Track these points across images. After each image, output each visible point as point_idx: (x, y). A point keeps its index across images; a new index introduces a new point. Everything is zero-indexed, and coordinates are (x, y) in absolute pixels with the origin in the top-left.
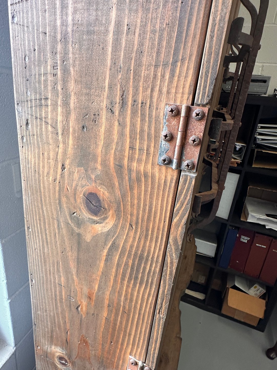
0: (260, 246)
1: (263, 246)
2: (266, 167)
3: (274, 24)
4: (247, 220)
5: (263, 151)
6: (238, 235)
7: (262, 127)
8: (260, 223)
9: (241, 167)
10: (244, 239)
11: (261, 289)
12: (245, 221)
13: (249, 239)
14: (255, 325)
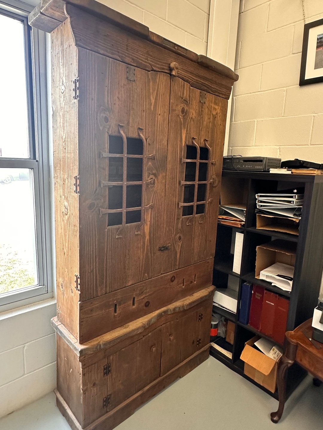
0: (269, 303)
1: (271, 304)
2: (266, 229)
3: (284, 116)
4: (259, 277)
5: (262, 215)
6: (253, 292)
7: (261, 196)
8: (268, 280)
9: (243, 228)
10: (258, 296)
11: (278, 352)
12: (258, 278)
13: (261, 296)
14: (273, 391)
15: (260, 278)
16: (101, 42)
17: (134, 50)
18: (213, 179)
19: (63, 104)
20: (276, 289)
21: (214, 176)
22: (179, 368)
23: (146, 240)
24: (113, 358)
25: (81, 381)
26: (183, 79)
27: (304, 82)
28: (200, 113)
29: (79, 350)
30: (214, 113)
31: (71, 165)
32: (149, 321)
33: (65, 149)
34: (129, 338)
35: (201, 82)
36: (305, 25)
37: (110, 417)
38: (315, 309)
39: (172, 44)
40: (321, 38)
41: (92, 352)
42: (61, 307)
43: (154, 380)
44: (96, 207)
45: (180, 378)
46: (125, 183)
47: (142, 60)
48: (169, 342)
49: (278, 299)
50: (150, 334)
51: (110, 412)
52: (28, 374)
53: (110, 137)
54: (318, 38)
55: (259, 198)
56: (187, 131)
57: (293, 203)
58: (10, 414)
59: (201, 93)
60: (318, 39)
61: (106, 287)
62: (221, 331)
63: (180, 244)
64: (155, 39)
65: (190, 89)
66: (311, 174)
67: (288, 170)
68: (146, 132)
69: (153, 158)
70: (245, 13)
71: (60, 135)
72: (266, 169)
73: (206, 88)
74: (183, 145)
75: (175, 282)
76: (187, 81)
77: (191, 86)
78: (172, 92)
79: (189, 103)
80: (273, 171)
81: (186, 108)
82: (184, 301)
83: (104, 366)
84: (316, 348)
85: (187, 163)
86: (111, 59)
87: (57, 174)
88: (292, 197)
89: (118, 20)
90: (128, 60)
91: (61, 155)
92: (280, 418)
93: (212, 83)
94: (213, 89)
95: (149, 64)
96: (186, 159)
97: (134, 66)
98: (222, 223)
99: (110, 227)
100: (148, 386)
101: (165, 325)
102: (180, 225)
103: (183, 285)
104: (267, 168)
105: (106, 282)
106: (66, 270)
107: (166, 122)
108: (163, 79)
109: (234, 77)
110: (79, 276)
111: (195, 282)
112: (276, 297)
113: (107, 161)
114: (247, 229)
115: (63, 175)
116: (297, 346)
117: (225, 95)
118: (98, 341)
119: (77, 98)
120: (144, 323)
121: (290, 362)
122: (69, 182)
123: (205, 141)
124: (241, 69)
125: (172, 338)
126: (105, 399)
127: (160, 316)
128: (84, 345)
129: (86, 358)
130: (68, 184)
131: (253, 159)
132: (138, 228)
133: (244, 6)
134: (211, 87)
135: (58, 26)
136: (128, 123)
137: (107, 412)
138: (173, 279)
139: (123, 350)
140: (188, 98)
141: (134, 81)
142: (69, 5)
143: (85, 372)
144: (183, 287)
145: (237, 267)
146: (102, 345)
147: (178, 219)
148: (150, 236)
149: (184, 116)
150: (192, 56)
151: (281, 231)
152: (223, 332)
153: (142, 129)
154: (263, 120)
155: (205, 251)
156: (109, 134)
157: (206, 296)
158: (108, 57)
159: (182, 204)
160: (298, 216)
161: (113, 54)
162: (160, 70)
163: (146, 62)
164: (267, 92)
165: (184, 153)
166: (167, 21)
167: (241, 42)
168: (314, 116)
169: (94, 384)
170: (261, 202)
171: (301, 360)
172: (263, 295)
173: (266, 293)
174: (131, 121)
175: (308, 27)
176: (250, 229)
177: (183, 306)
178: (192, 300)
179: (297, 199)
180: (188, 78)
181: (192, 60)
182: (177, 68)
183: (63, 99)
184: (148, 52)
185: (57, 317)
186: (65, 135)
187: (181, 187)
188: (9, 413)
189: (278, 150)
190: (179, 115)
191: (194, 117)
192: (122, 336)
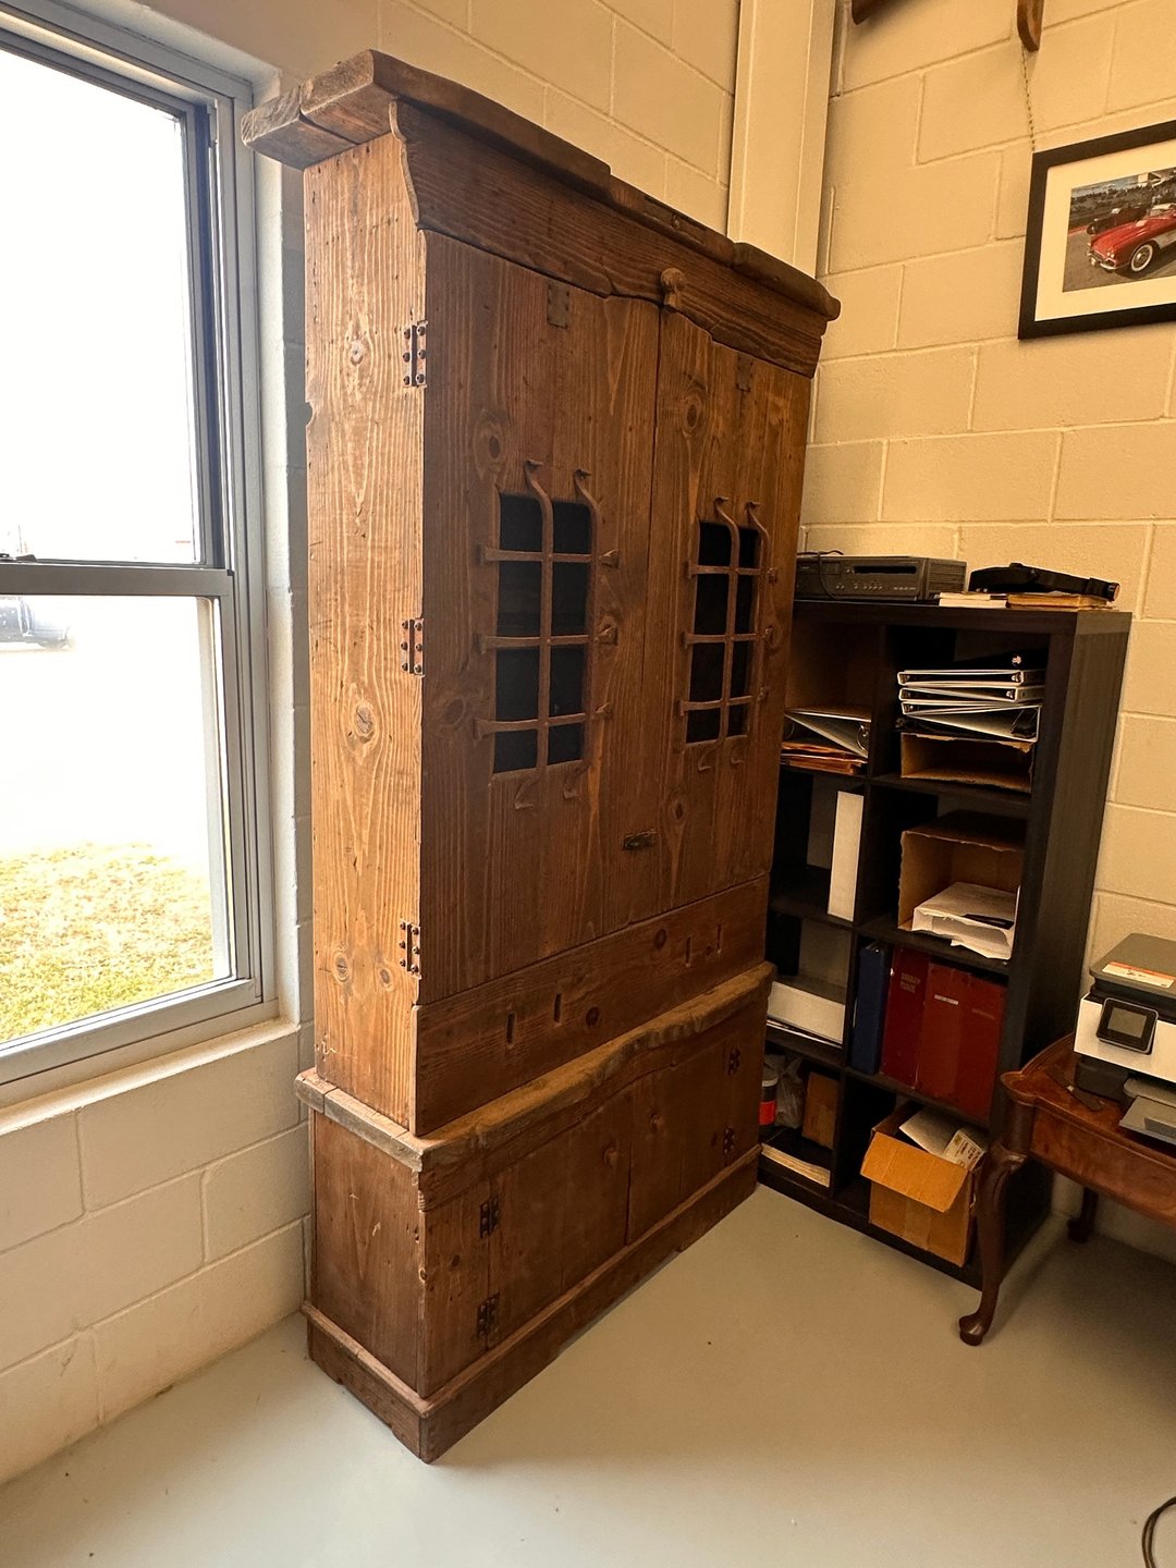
0: (945, 999)
1: (951, 1001)
2: (932, 778)
4: (911, 926)
5: (918, 735)
6: (892, 972)
7: (913, 678)
8: (939, 931)
9: (862, 777)
10: (909, 982)
11: (971, 1144)
12: (907, 929)
13: (919, 981)
14: (959, 1261)
15: (913, 929)
16: (482, 214)
17: (567, 231)
18: (770, 627)
19: (358, 396)
20: (964, 955)
21: (772, 620)
22: (676, 1219)
23: (592, 818)
24: (504, 1183)
25: (421, 1250)
26: (693, 319)
27: (1032, 330)
28: (737, 422)
29: (421, 1154)
30: (775, 422)
31: (389, 587)
32: (604, 1066)
33: (364, 536)
34: (548, 1119)
35: (740, 326)
36: (1034, 155)
37: (496, 1364)
38: (1082, 1000)
39: (666, 214)
40: (1082, 199)
41: (455, 1159)
42: (333, 1037)
43: (610, 1255)
44: (466, 715)
45: (680, 1251)
46: (547, 641)
47: (586, 263)
48: (649, 1137)
49: (972, 985)
50: (600, 1110)
51: (497, 1349)
52: (213, 1261)
53: (504, 499)
54: (1072, 199)
55: (907, 684)
56: (701, 477)
57: (1014, 695)
58: (161, 1393)
59: (739, 359)
60: (1073, 202)
61: (487, 961)
62: (786, 1110)
63: (680, 829)
64: (622, 198)
65: (710, 347)
66: (1063, 610)
67: (993, 598)
68: (594, 483)
69: (614, 564)
70: (848, 95)
71: (340, 492)
72: (927, 595)
73: (751, 344)
74: (692, 521)
75: (667, 949)
76: (703, 324)
77: (714, 340)
78: (664, 358)
79: (709, 392)
80: (948, 600)
81: (699, 408)
82: (689, 1008)
83: (482, 1207)
84: (1088, 1108)
85: (703, 578)
86: (508, 263)
87: (325, 615)
88: (1007, 678)
89: (534, 148)
90: (552, 265)
91: (347, 554)
92: (986, 1326)
93: (770, 328)
94: (773, 348)
95: (606, 273)
96: (700, 564)
97: (565, 281)
98: (793, 764)
99: (498, 775)
100: (597, 1271)
101: (640, 1081)
102: (680, 774)
103: (688, 957)
104: (928, 591)
105: (488, 944)
106: (361, 913)
107: (648, 451)
108: (639, 318)
109: (829, 308)
110: (416, 926)
111: (719, 952)
112: (965, 981)
113: (495, 574)
114: (876, 779)
115: (355, 618)
116: (1034, 1111)
117: (802, 364)
118: (469, 1127)
119: (421, 382)
120: (589, 1072)
121: (1015, 1158)
122: (379, 639)
123: (750, 509)
124: (834, 276)
125: (659, 1122)
126: (483, 1307)
127: (629, 1052)
128: (428, 1139)
129: (436, 1178)
130: (375, 646)
131: (886, 565)
132: (574, 778)
133: (843, 73)
134: (766, 340)
135: (339, 153)
136: (550, 457)
137: (487, 1349)
138: (661, 938)
139: (531, 1155)
140: (706, 376)
141: (567, 327)
142: (405, 106)
143: (435, 1222)
144: (688, 965)
145: (842, 900)
146: (481, 1138)
147: (676, 751)
148: (601, 804)
149: (693, 433)
150: (719, 249)
151: (979, 781)
152: (793, 1110)
153: (585, 475)
154: (906, 440)
155: (747, 853)
156: (502, 491)
157: (751, 992)
158: (499, 256)
159: (688, 705)
160: (1026, 734)
161: (513, 247)
162: (632, 293)
163: (597, 269)
164: (919, 352)
165: (693, 547)
166: (612, 117)
167: (832, 190)
168: (1062, 433)
169: (456, 1261)
170: (914, 695)
171: (1047, 1149)
172: (924, 980)
173: (932, 971)
174: (556, 453)
175: (1044, 163)
176: (882, 779)
177: (691, 1024)
178: (714, 1006)
179: (1021, 685)
180: (706, 314)
181: (719, 261)
182: (680, 288)
183: (357, 382)
184: (603, 238)
185: (315, 1069)
186: (362, 492)
187: (685, 653)
188: (159, 1389)
189: (956, 536)
190: (681, 429)
191: (719, 436)
192: (534, 1111)
